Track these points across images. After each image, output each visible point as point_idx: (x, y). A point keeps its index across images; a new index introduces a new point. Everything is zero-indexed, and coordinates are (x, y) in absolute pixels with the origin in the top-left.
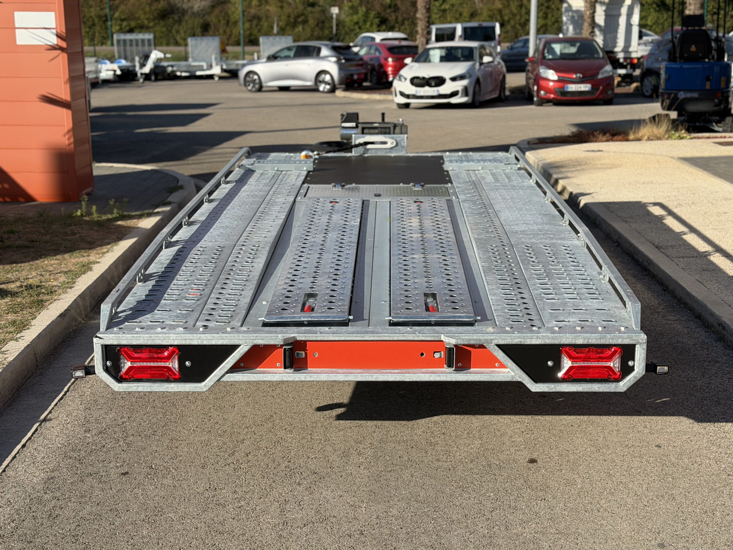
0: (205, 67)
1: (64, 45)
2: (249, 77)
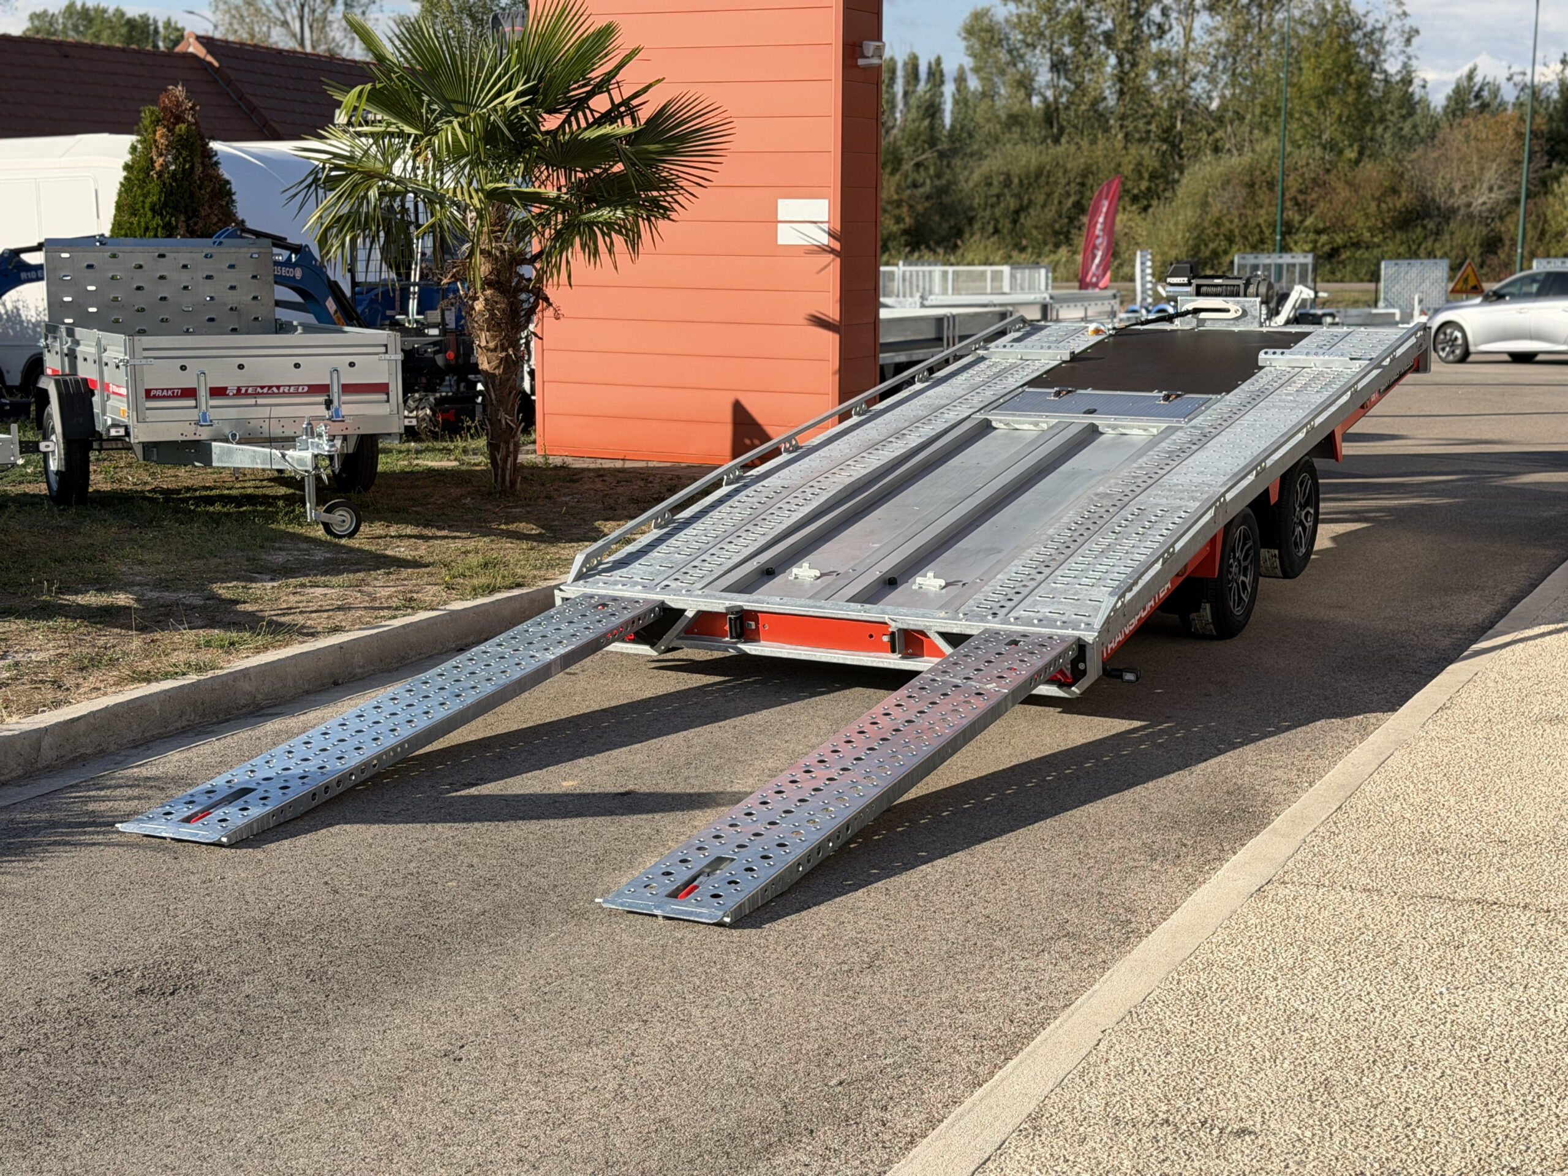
1: (837, 246)
2: (1445, 334)
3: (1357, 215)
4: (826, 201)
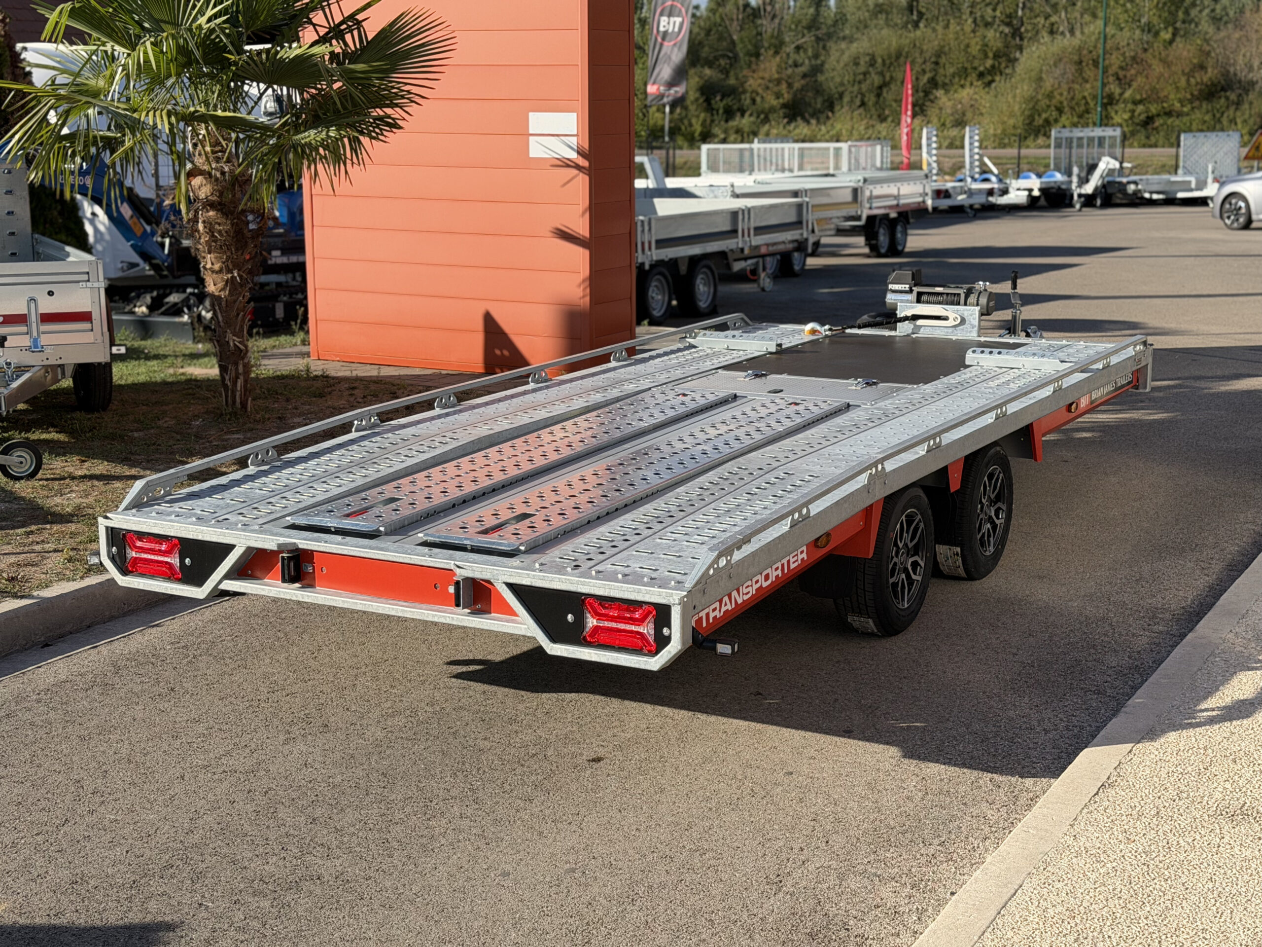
0: (1193, 186)
2: (1230, 204)
3: (1170, 88)
4: (575, 114)
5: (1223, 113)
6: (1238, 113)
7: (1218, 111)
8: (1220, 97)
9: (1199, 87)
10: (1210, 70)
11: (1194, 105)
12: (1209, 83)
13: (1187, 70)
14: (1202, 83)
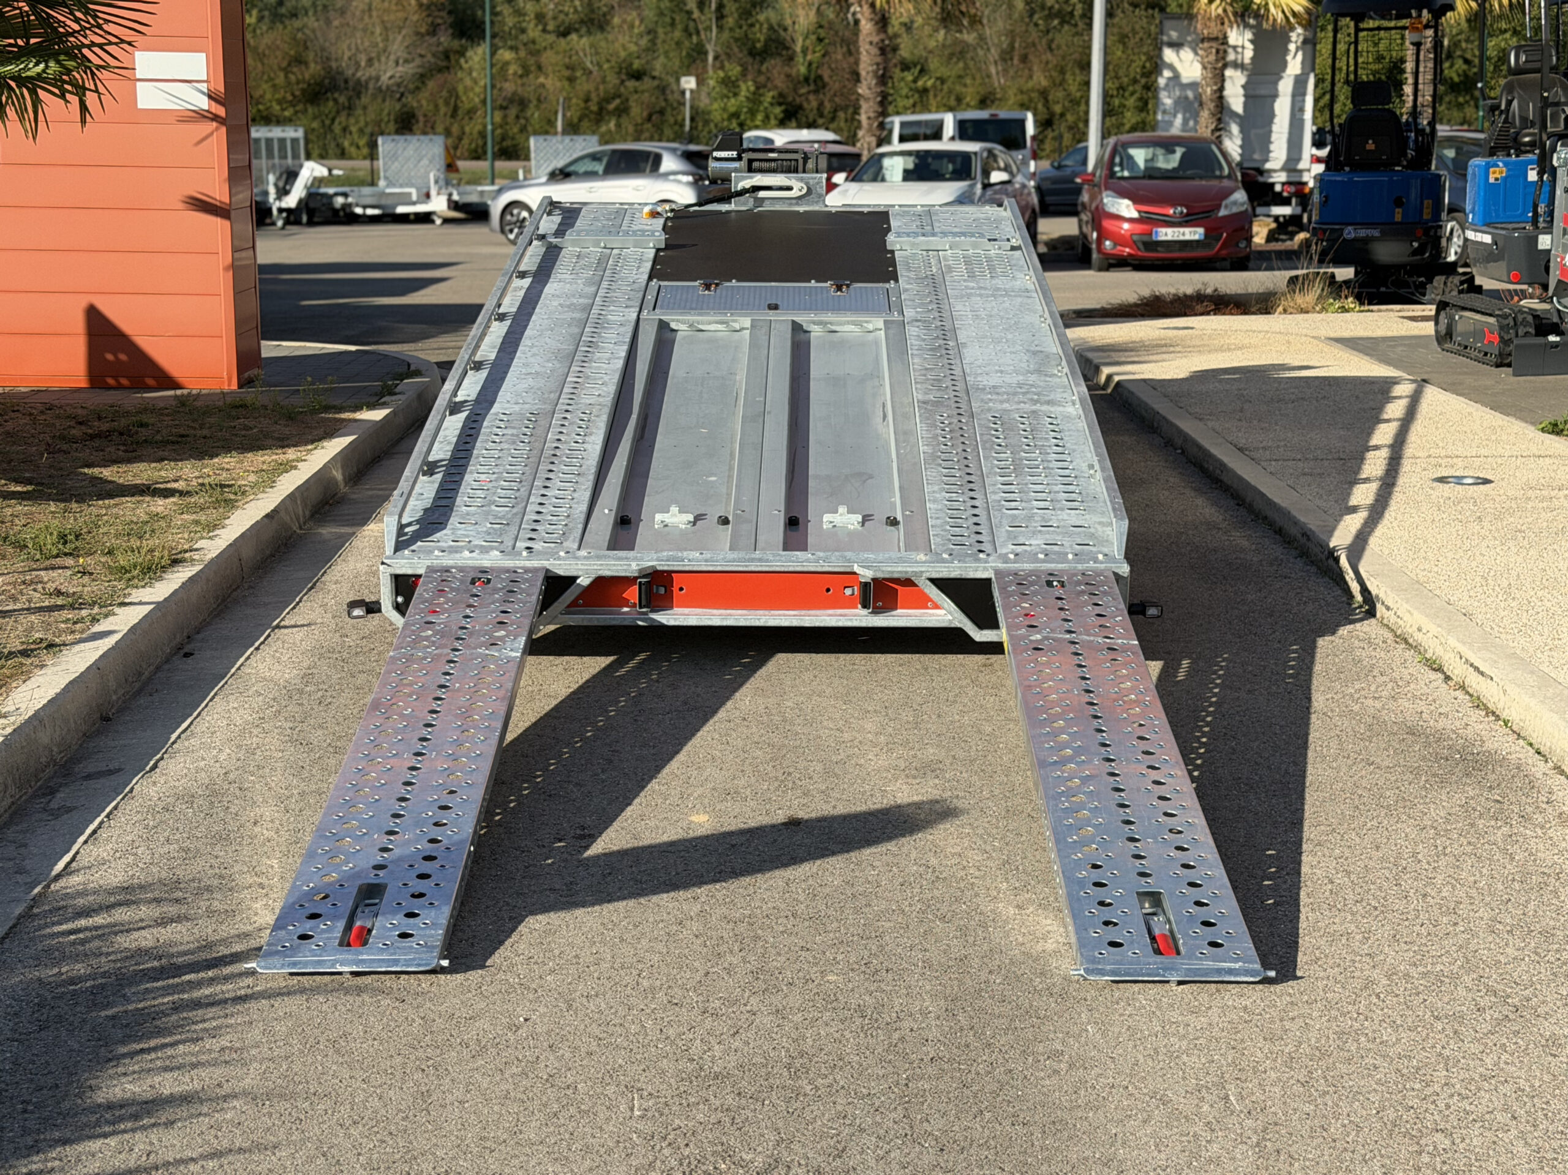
0: (414, 198)
1: (221, 111)
2: (512, 215)
3: (265, 86)
4: (204, 55)
5: (333, 120)
6: (352, 120)
7: (327, 116)
8: (327, 99)
9: (301, 86)
10: (312, 65)
11: (298, 108)
12: (312, 81)
13: (284, 64)
14: (304, 81)
